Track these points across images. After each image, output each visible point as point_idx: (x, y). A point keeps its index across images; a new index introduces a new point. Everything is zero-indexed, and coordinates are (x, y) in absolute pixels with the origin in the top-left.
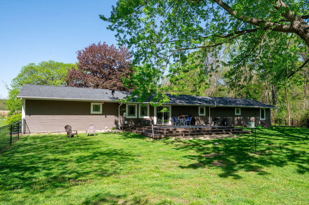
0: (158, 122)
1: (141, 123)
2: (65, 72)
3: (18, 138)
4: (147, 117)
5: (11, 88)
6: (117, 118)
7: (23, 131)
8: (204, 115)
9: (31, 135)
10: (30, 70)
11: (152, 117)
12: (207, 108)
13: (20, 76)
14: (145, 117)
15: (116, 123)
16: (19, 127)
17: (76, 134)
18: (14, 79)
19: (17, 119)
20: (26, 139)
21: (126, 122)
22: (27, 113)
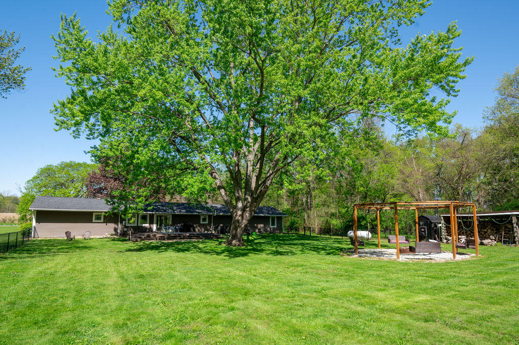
0: (158, 229)
1: (139, 230)
2: (85, 175)
3: (29, 240)
4: (147, 225)
5: (24, 191)
6: (116, 226)
7: (32, 236)
8: (207, 222)
9: (39, 239)
10: (48, 172)
11: (152, 225)
12: (210, 216)
13: (35, 178)
14: (144, 225)
15: (116, 230)
16: (30, 233)
17: (74, 238)
18: (28, 181)
19: (29, 226)
20: (34, 241)
21: (125, 229)
22: (37, 222)
